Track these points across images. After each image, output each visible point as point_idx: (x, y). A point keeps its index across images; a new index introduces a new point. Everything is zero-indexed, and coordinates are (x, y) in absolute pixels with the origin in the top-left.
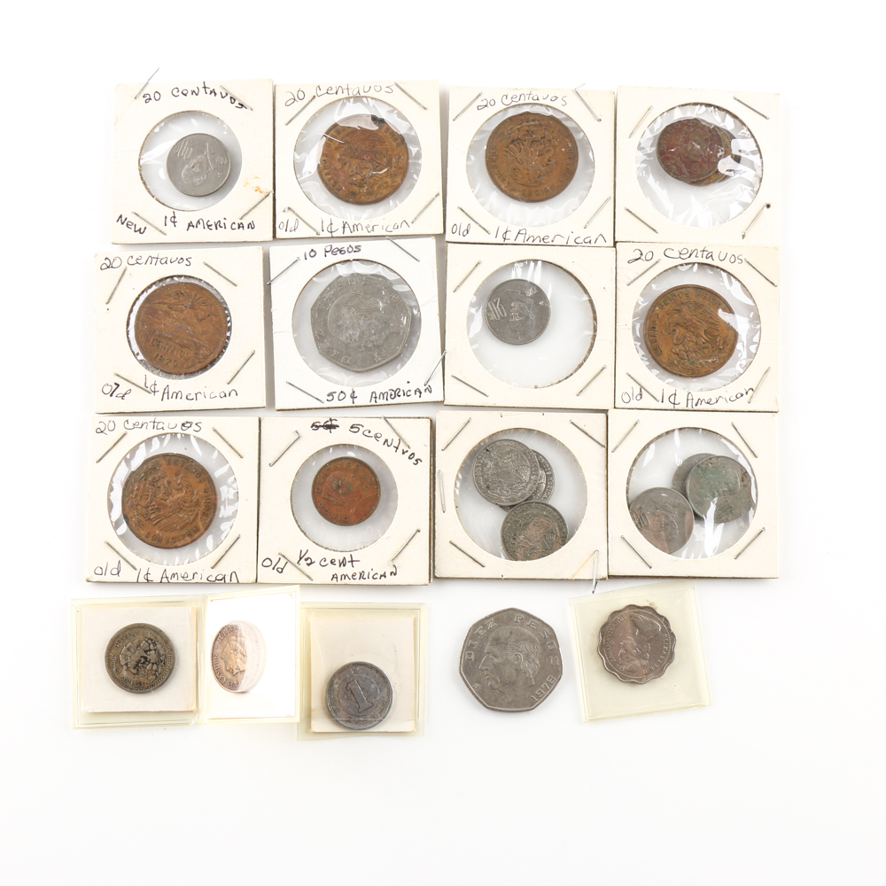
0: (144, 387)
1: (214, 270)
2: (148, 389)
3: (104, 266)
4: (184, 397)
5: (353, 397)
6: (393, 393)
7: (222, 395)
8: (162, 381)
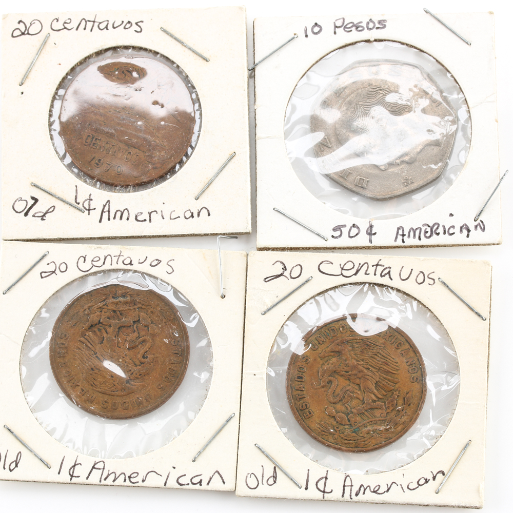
0: (73, 202)
1: (176, 39)
2: (80, 206)
3: (17, 33)
4: (132, 218)
5: (370, 233)
6: (429, 229)
7: (188, 215)
8: (100, 195)
